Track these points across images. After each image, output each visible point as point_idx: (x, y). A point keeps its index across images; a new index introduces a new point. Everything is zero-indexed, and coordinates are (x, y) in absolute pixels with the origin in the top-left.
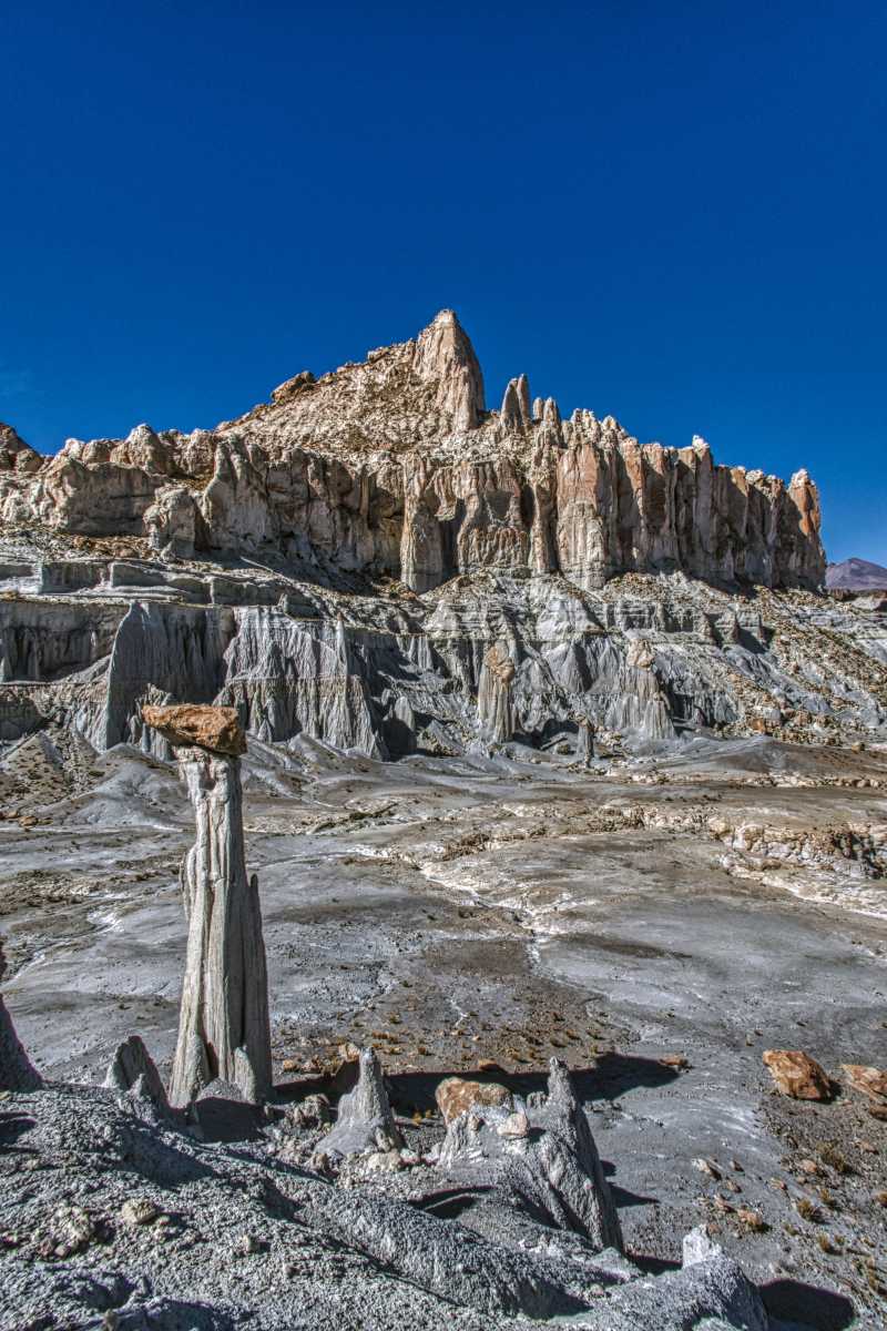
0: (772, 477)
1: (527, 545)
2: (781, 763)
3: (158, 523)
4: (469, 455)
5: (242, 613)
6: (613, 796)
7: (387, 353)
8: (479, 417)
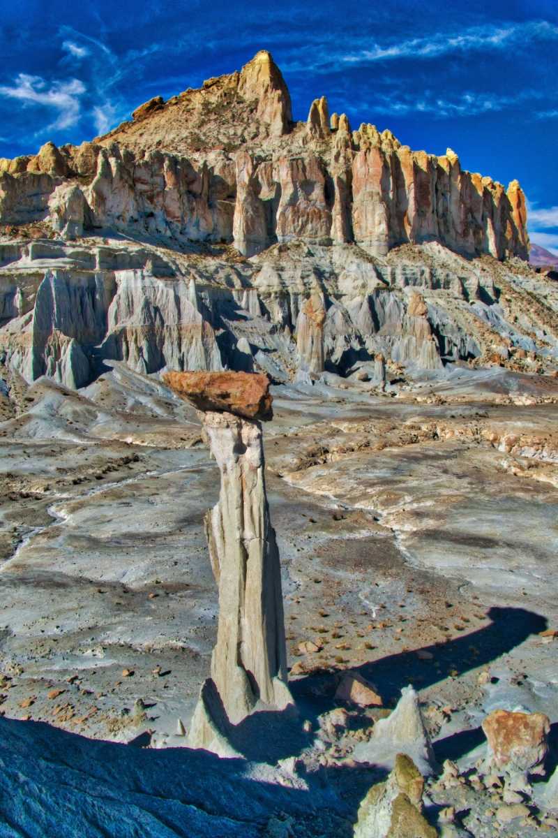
0: (497, 183)
1: (330, 220)
2: (515, 387)
3: (58, 211)
4: (285, 153)
5: (122, 276)
6: (412, 414)
7: (218, 81)
8: (289, 126)
